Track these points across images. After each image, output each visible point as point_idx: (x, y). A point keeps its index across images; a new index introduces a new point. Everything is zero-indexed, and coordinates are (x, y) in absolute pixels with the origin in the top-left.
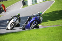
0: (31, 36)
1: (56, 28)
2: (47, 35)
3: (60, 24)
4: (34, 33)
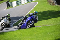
0: (15, 36)
1: (40, 29)
2: (30, 35)
3: (43, 25)
4: (19, 34)
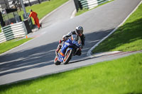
0: (93, 78)
4: (101, 72)
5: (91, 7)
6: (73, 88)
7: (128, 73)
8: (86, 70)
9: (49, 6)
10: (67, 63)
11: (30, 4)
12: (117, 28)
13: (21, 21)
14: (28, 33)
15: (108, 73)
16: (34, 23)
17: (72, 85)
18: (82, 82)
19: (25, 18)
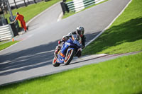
0: (80, 81)
1: (137, 58)
4: (88, 75)
5: (77, 10)
6: (59, 91)
7: (115, 75)
8: (73, 73)
9: (35, 9)
10: (68, 64)
11: (17, 7)
12: (103, 31)
13: (7, 23)
14: (15, 36)
15: (95, 76)
16: (20, 25)
17: (58, 88)
18: (68, 85)
19: (11, 21)
